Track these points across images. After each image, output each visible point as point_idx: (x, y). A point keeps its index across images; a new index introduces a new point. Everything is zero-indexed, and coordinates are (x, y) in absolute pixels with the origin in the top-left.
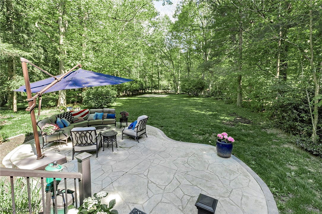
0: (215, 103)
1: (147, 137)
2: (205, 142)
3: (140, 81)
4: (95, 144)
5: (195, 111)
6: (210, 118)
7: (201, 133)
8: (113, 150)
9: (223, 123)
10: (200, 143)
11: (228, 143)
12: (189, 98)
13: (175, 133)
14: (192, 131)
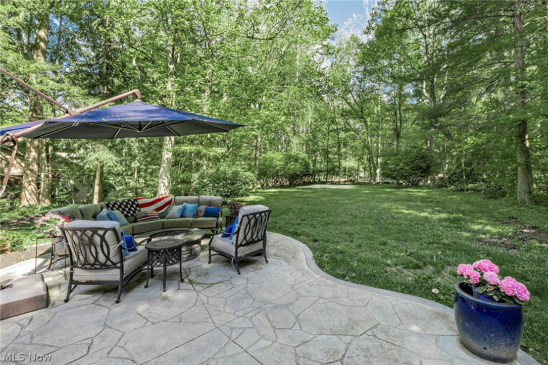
0: (457, 198)
1: (267, 262)
2: (420, 289)
3: (303, 159)
4: (118, 268)
5: (404, 211)
6: (441, 226)
7: (411, 262)
8: (165, 287)
9: (480, 240)
10: (402, 291)
11: (501, 301)
12: (397, 190)
13: (339, 257)
14: (386, 256)
